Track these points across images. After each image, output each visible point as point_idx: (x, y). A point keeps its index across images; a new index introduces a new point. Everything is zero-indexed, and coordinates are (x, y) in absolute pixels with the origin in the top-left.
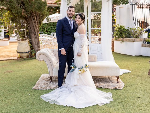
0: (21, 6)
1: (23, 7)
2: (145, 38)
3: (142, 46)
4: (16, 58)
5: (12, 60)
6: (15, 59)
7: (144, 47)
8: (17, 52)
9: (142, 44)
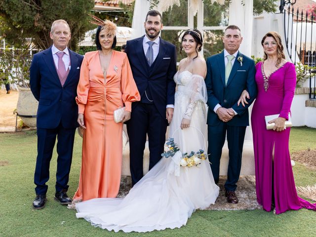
0: (33, 6)
1: (36, 8)
2: (312, 87)
3: (307, 104)
4: (13, 129)
5: (3, 133)
6: (11, 132)
7: (311, 106)
8: (17, 115)
9: (306, 102)
